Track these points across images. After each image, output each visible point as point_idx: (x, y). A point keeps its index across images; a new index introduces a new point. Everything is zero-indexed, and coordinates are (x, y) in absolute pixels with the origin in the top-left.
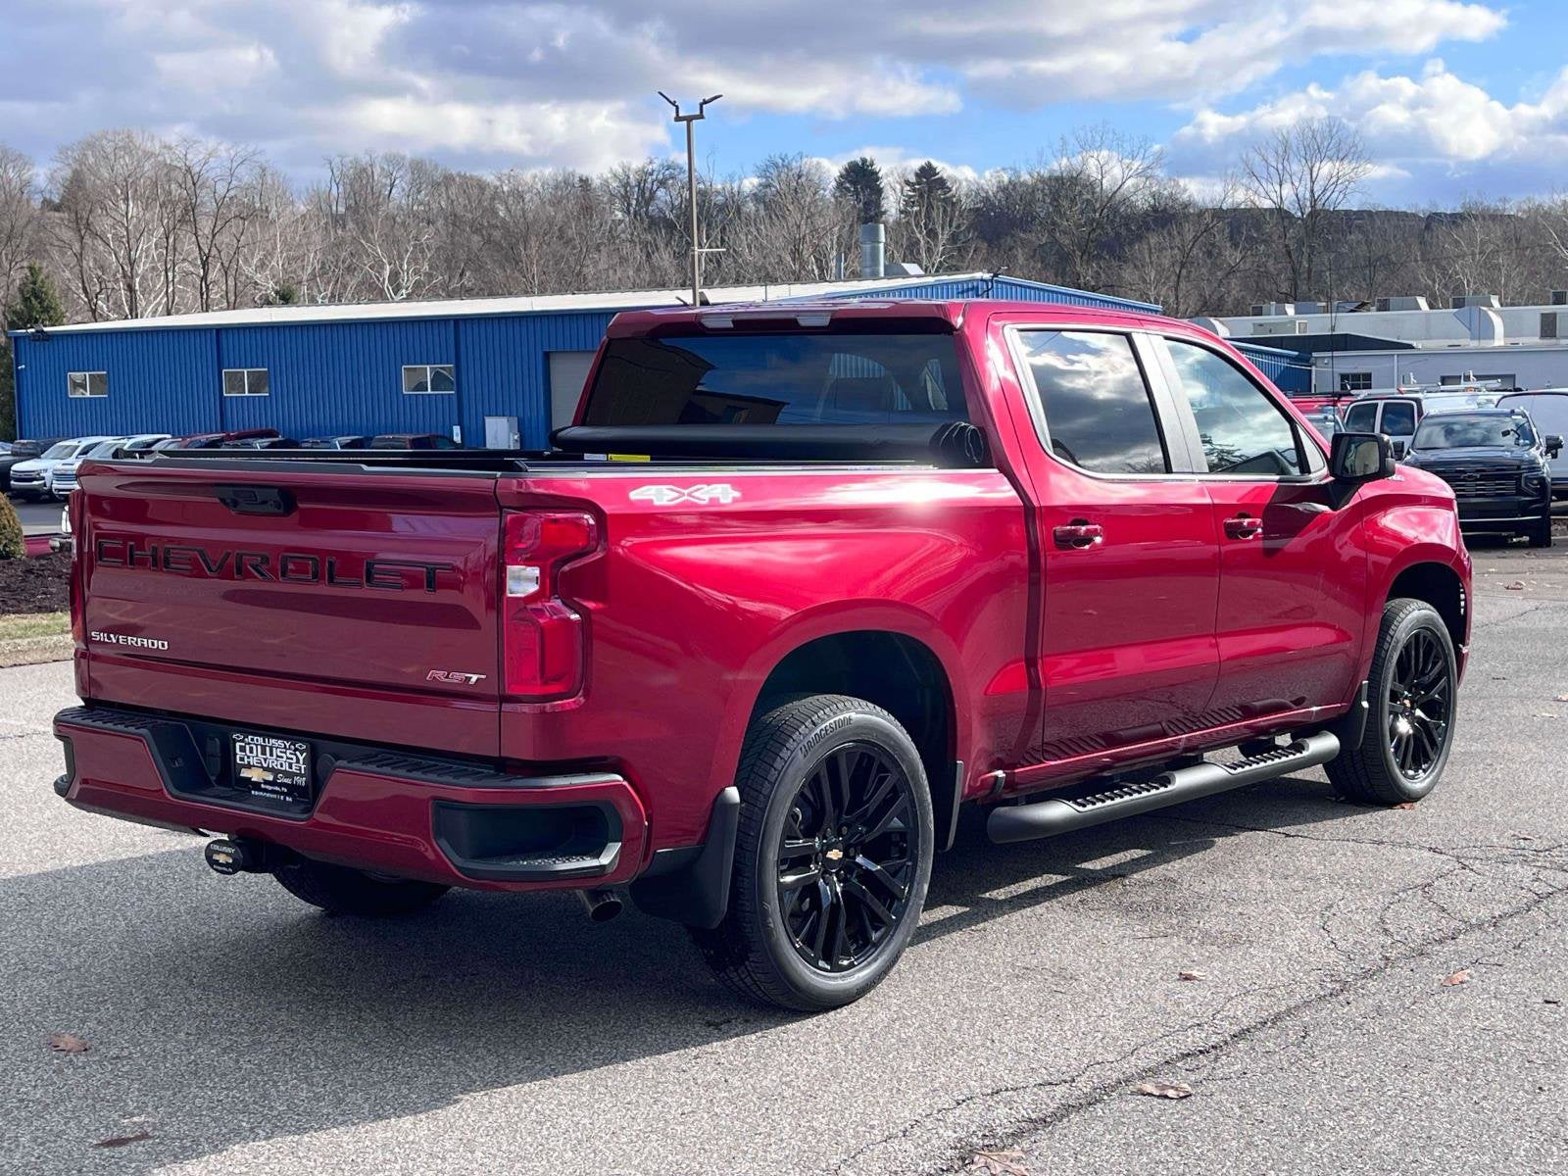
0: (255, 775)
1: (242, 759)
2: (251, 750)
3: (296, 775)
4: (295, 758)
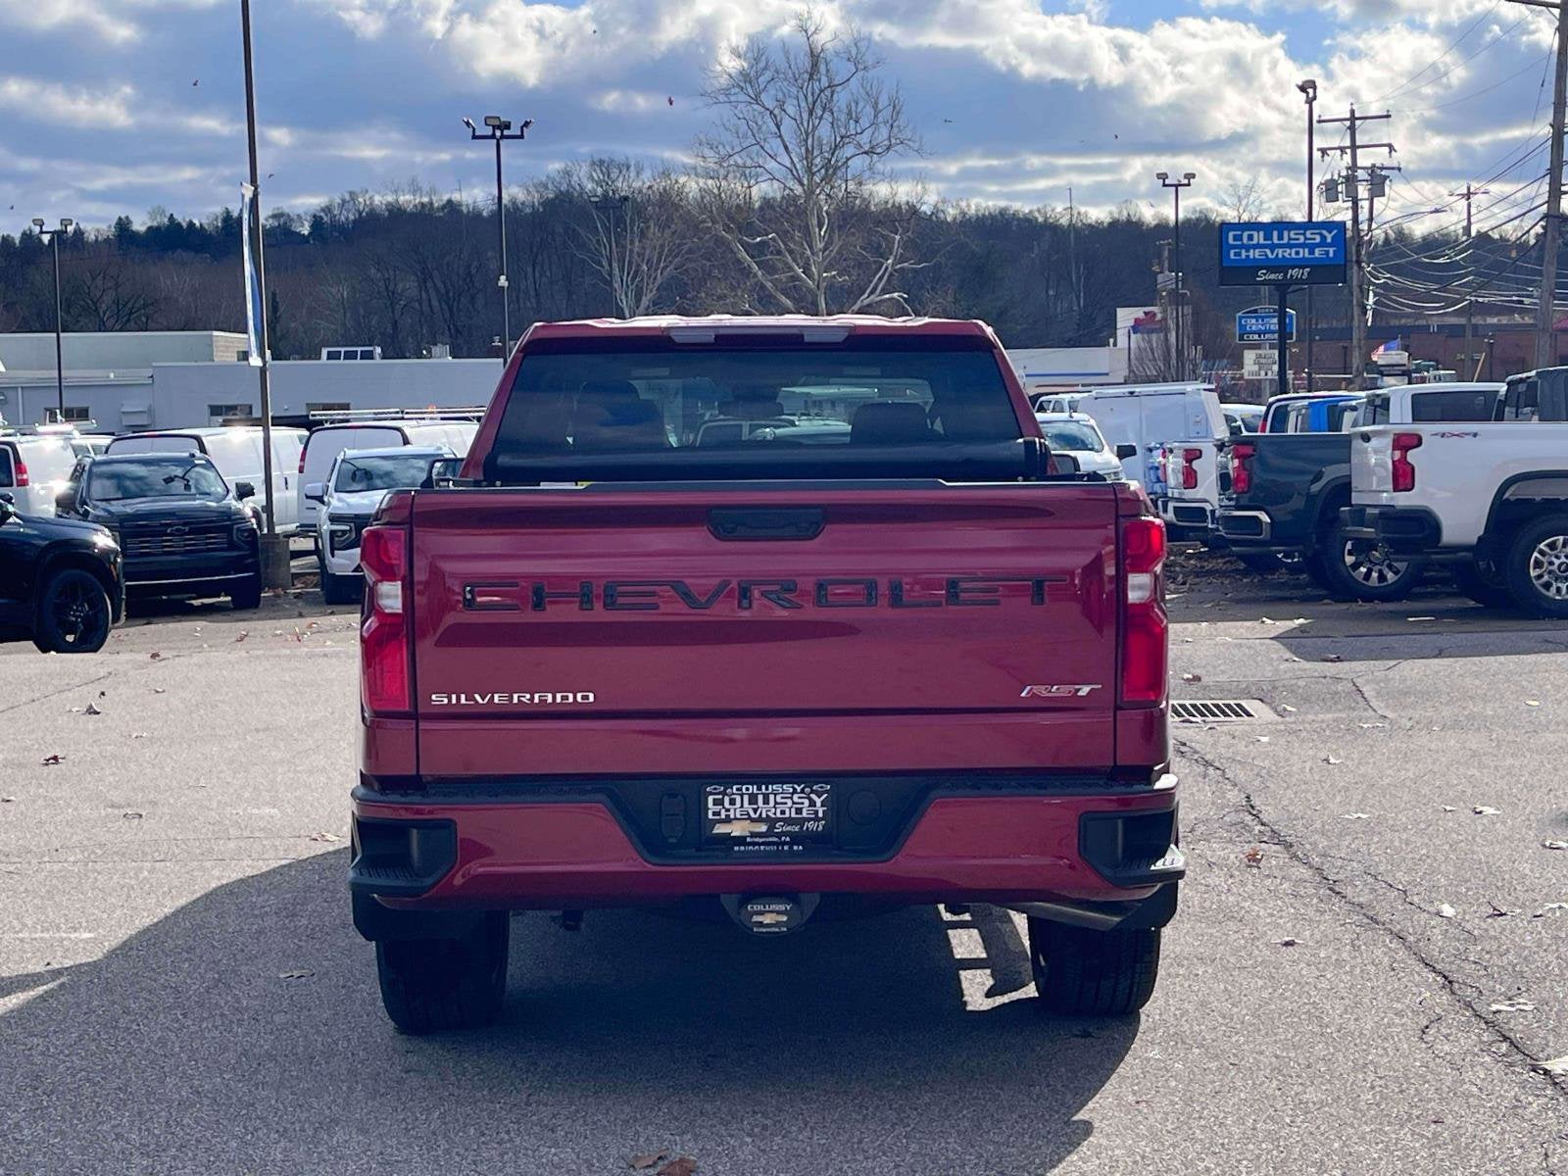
0: (736, 830)
1: (717, 814)
2: (732, 802)
3: (809, 820)
4: (806, 802)
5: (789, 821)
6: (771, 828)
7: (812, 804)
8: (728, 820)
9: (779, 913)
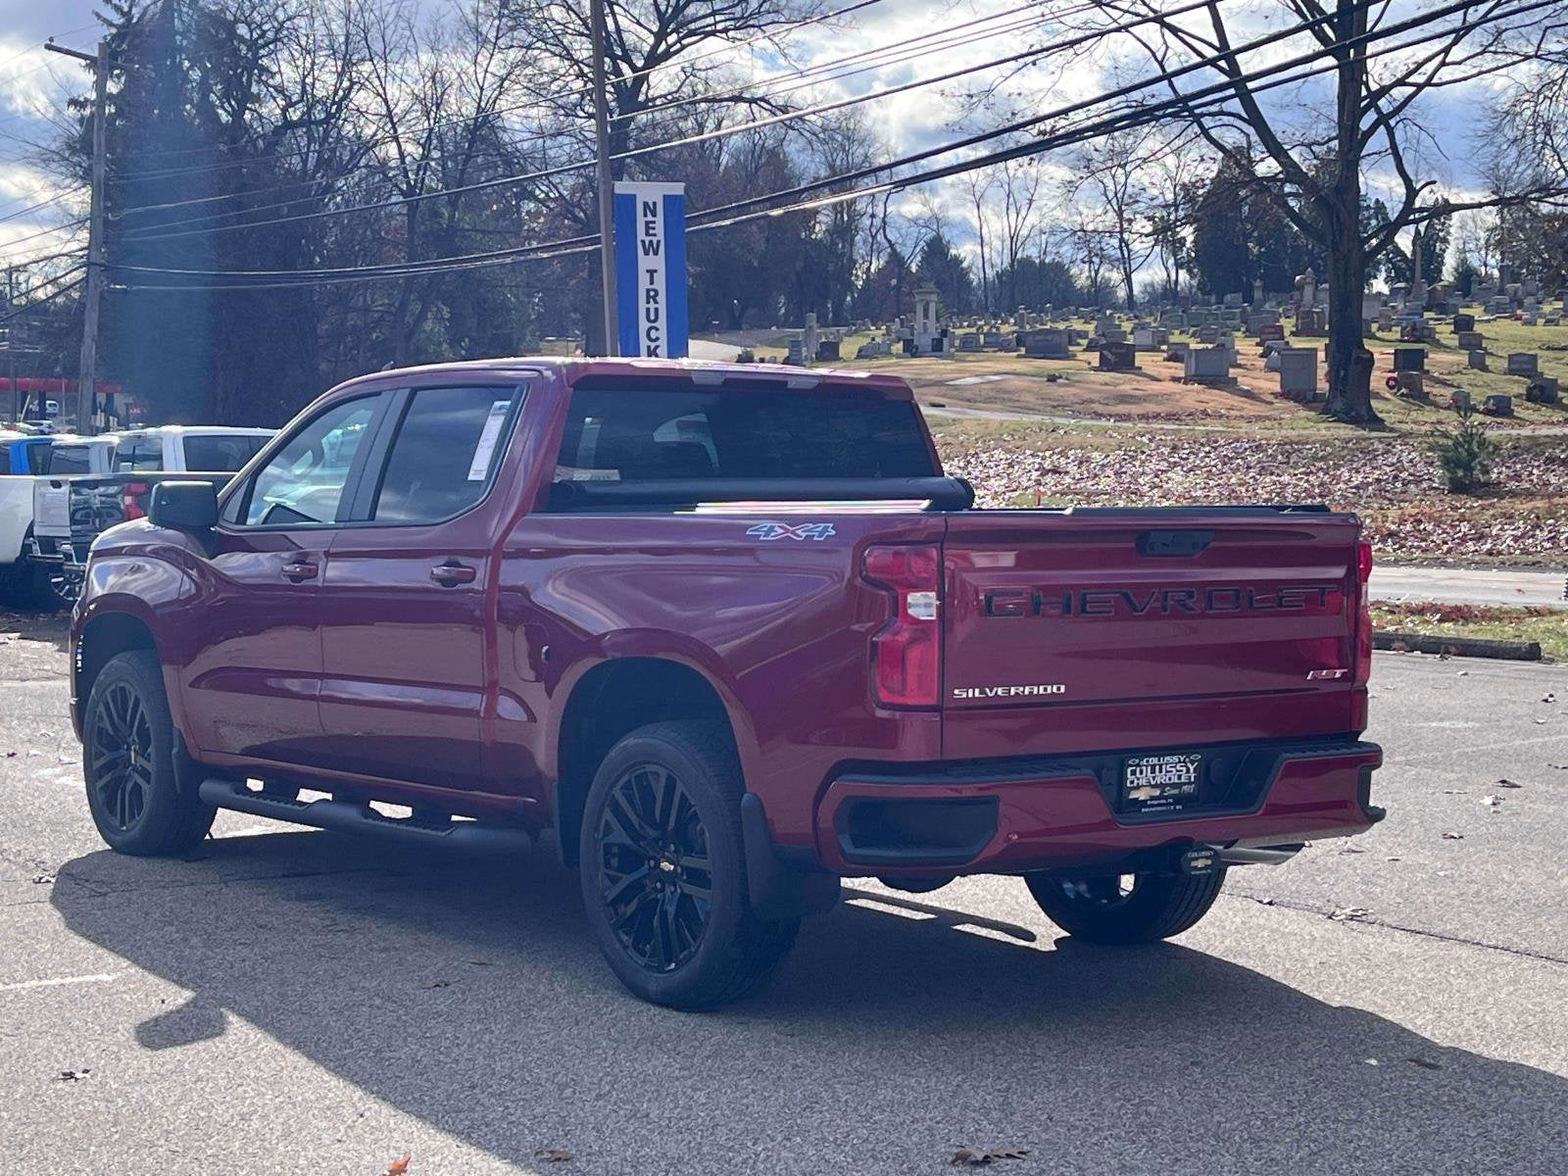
0: (1141, 795)
1: (1132, 782)
2: (1141, 773)
3: (1185, 784)
4: (1184, 769)
5: (1174, 786)
6: (1163, 792)
7: (1188, 770)
8: (1138, 787)
9: (1207, 858)
